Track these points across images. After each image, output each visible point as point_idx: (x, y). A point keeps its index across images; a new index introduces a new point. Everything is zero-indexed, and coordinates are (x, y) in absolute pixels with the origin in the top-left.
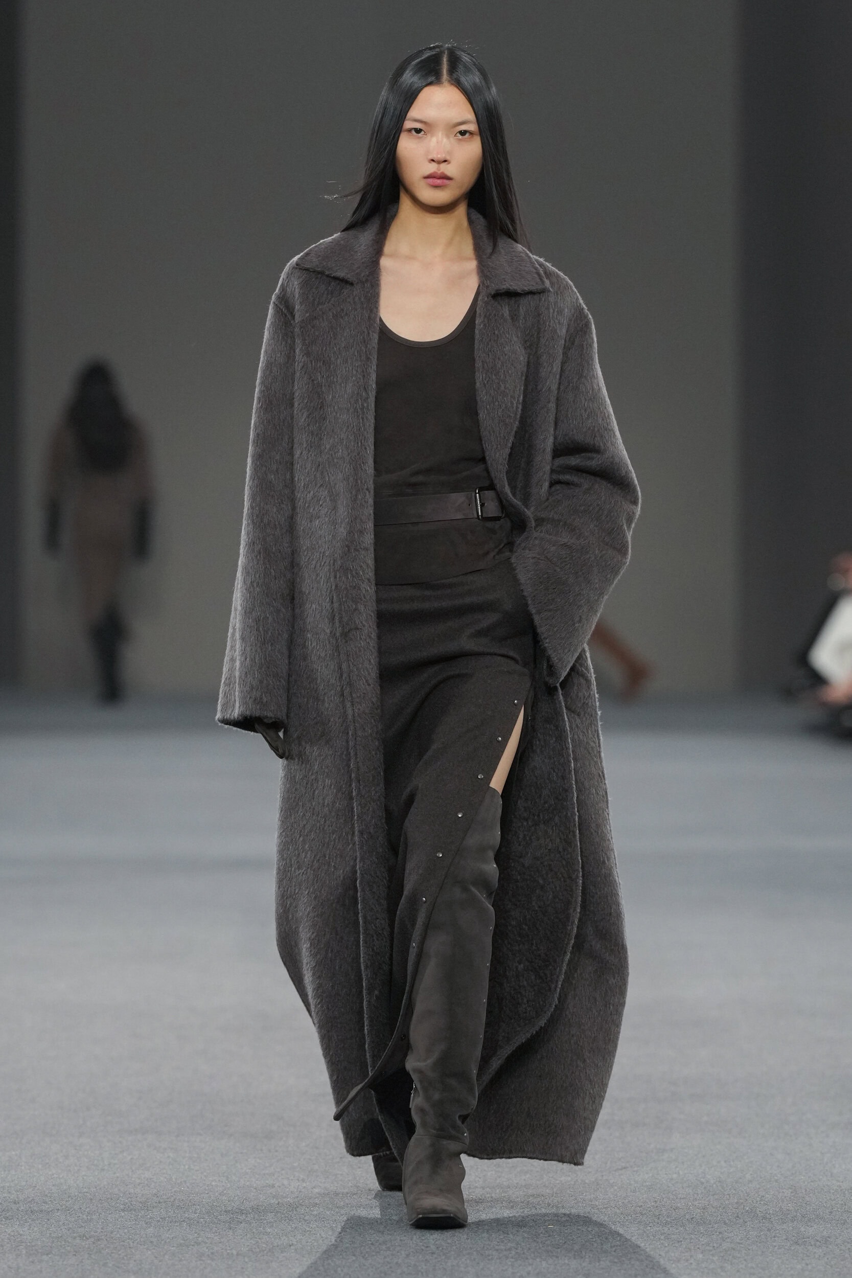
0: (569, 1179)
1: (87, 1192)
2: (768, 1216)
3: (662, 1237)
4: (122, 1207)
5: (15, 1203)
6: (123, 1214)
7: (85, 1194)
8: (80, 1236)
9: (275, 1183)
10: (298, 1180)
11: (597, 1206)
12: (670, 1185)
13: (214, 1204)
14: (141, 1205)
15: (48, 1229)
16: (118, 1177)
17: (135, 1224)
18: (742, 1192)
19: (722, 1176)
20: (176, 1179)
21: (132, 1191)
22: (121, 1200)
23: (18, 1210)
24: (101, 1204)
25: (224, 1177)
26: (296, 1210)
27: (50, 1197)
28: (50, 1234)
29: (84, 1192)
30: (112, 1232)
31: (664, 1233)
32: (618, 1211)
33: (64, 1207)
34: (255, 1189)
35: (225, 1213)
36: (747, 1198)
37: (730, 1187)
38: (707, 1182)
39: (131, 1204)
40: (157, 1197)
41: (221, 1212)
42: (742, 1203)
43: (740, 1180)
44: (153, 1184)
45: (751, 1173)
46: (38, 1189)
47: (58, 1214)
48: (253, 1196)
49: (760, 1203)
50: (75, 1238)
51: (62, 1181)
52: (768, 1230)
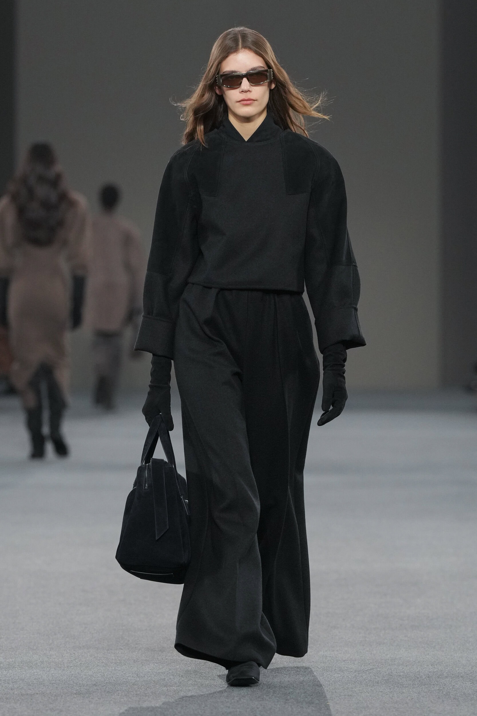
0: (340, 675)
1: (54, 683)
2: (457, 698)
3: (394, 710)
4: (75, 692)
5: (12, 689)
6: (75, 696)
7: (53, 684)
8: (50, 709)
9: (165, 677)
10: (179, 676)
11: (356, 691)
12: (399, 679)
13: (130, 690)
14: (86, 691)
15: (31, 705)
16: (72, 674)
17: (83, 702)
18: (442, 683)
19: (429, 674)
20: (107, 675)
21: (81, 682)
22: (74, 688)
23: (13, 693)
24: (63, 690)
25: (135, 674)
26: (178, 694)
27: (33, 686)
28: (32, 708)
29: (53, 683)
30: (69, 707)
31: (395, 708)
32: (368, 694)
33: (41, 692)
34: (154, 681)
35: (136, 696)
36: (444, 687)
37: (435, 680)
38: (421, 677)
39: (80, 690)
40: (96, 686)
41: (133, 695)
42: (441, 690)
43: (441, 676)
44: (93, 678)
45: (447, 672)
46: (26, 681)
47: (37, 696)
48: (153, 685)
49: (452, 690)
50: (47, 710)
51: (40, 676)
52: (457, 706)
